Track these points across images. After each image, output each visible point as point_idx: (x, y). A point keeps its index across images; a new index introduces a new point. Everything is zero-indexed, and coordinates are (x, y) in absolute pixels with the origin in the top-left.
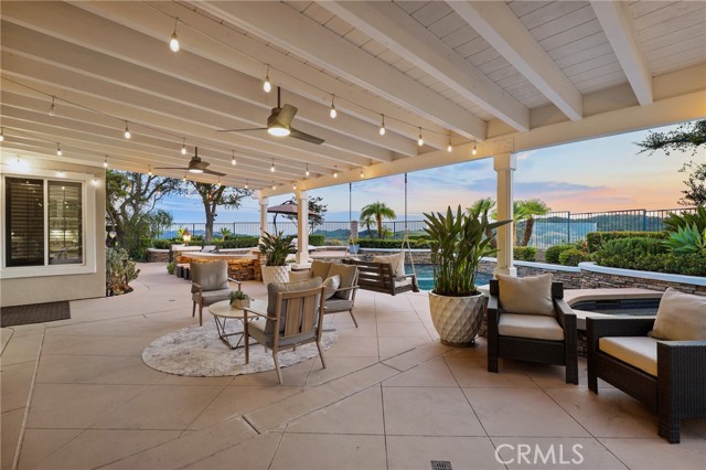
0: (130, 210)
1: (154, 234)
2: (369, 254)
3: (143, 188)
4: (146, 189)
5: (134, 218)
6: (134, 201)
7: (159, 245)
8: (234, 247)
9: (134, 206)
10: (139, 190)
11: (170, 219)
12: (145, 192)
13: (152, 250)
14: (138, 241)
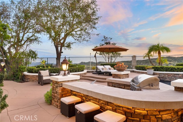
0: (13, 51)
1: (26, 64)
2: (163, 75)
3: (21, 38)
4: (22, 39)
5: (15, 54)
6: (16, 46)
7: (30, 71)
8: (76, 72)
9: (16, 48)
10: (18, 39)
11: (36, 55)
12: (21, 41)
13: (26, 73)
14: (18, 68)
